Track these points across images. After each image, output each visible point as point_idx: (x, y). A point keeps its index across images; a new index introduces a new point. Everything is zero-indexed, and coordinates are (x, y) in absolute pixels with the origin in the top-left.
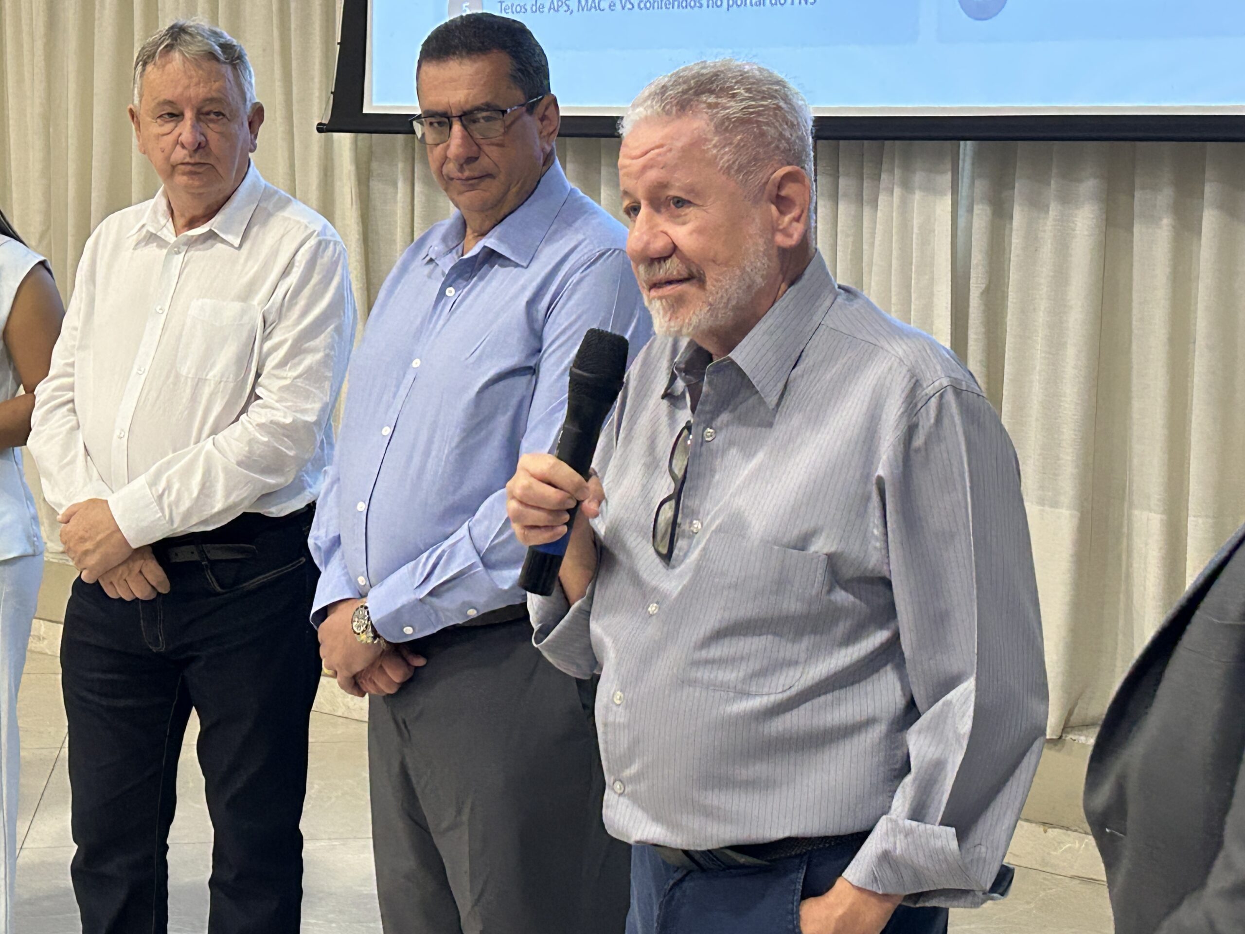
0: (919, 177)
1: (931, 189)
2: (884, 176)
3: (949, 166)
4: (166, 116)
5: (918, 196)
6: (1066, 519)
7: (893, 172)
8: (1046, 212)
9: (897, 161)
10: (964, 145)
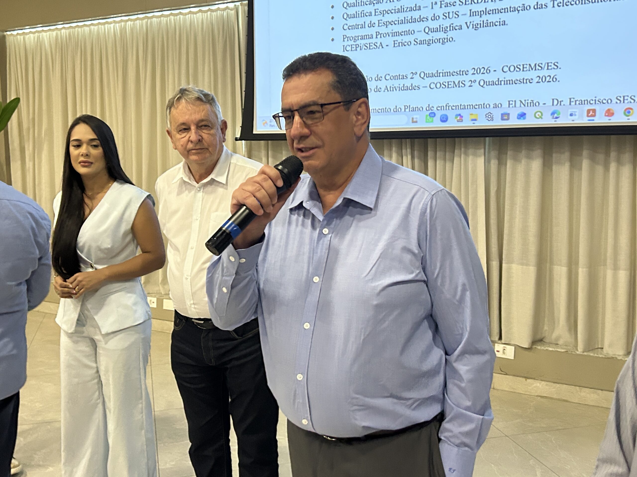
2: (456, 151)
3: (482, 146)
4: (183, 130)
6: (532, 270)
7: (461, 150)
8: (521, 162)
9: (462, 146)
10: (487, 139)
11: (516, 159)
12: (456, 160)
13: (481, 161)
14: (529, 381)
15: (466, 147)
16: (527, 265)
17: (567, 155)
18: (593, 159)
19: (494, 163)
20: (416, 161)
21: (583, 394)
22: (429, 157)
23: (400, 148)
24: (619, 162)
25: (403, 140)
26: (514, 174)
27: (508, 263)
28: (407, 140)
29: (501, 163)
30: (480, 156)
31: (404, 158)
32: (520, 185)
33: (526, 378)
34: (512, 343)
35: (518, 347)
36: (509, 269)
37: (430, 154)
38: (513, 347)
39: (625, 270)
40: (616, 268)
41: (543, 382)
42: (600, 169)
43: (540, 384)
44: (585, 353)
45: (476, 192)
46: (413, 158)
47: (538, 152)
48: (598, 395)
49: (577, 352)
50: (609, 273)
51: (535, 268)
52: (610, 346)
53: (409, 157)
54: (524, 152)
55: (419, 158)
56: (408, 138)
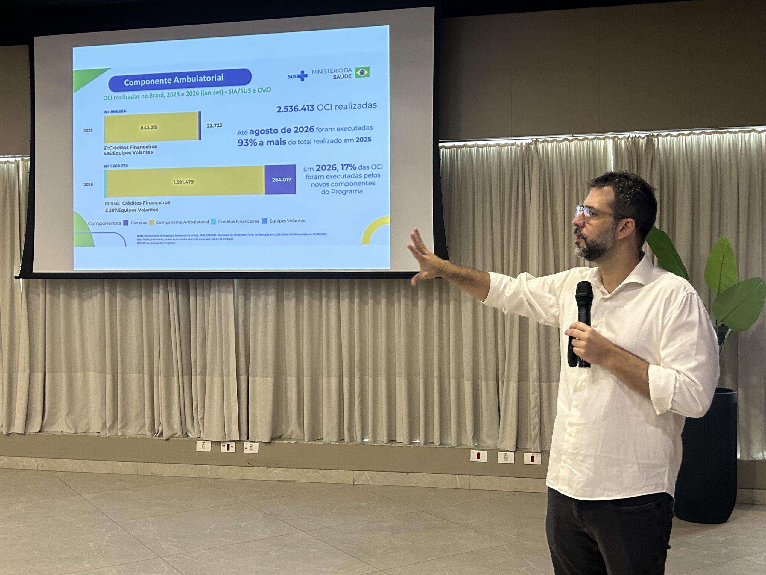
0: (223, 289)
1: (227, 292)
2: (212, 289)
3: (232, 286)
5: (223, 294)
6: (270, 381)
7: (215, 288)
8: (260, 298)
9: (216, 285)
10: (236, 280)
11: (257, 296)
12: (212, 296)
13: (231, 297)
14: (269, 469)
15: (219, 286)
16: (267, 377)
17: (293, 293)
18: (311, 296)
19: (241, 299)
20: (180, 296)
21: (308, 474)
22: (191, 295)
23: (166, 286)
24: (328, 297)
25: (169, 280)
26: (256, 306)
27: (253, 376)
28: (172, 279)
29: (247, 299)
30: (230, 293)
31: (170, 294)
32: (261, 316)
33: (267, 467)
34: (257, 440)
35: (261, 443)
36: (254, 381)
37: (192, 291)
38: (258, 444)
39: (335, 377)
40: (329, 376)
41: (280, 469)
42: (316, 303)
43: (277, 470)
44: (310, 442)
45: (227, 321)
46: (177, 294)
47: (272, 291)
48: (319, 473)
49: (304, 442)
50: (325, 379)
51: (273, 379)
52: (327, 435)
53: (174, 293)
54: (262, 291)
55: (183, 294)
56: (173, 278)
